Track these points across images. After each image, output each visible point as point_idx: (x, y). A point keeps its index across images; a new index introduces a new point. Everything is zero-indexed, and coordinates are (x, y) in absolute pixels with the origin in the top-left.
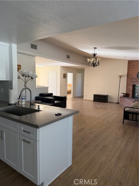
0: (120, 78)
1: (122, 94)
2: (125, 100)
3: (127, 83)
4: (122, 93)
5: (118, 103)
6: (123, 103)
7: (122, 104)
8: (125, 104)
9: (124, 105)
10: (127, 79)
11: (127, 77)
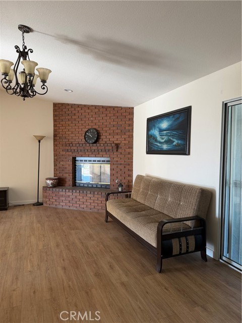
0: (39, 141)
1: (49, 182)
2: (61, 193)
3: (55, 155)
4: (47, 179)
5: (39, 204)
6: (55, 203)
7: (51, 206)
8: (62, 204)
9: (61, 207)
10: (55, 145)
11: (55, 140)
